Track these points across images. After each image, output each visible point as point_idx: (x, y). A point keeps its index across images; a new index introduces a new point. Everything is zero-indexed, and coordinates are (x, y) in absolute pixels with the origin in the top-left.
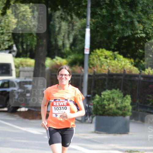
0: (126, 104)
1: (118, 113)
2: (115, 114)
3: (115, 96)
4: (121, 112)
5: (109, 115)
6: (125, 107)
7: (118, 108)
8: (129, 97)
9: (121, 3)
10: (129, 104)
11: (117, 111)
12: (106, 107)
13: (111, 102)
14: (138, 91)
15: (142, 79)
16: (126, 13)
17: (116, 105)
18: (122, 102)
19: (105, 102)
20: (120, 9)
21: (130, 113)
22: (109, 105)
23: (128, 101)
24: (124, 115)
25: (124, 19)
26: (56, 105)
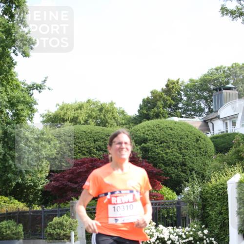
0: (19, 230)
2: (11, 239)
3: (10, 224)
4: (16, 237)
5: (6, 239)
6: (19, 232)
7: (13, 234)
8: (21, 225)
9: (11, 158)
10: (22, 230)
11: (13, 236)
12: (4, 233)
13: (7, 229)
17: (11, 231)
18: (16, 229)
19: (3, 230)
20: (11, 162)
21: (23, 237)
22: (6, 231)
23: (20, 228)
24: (18, 239)
25: (14, 169)
26: (115, 203)
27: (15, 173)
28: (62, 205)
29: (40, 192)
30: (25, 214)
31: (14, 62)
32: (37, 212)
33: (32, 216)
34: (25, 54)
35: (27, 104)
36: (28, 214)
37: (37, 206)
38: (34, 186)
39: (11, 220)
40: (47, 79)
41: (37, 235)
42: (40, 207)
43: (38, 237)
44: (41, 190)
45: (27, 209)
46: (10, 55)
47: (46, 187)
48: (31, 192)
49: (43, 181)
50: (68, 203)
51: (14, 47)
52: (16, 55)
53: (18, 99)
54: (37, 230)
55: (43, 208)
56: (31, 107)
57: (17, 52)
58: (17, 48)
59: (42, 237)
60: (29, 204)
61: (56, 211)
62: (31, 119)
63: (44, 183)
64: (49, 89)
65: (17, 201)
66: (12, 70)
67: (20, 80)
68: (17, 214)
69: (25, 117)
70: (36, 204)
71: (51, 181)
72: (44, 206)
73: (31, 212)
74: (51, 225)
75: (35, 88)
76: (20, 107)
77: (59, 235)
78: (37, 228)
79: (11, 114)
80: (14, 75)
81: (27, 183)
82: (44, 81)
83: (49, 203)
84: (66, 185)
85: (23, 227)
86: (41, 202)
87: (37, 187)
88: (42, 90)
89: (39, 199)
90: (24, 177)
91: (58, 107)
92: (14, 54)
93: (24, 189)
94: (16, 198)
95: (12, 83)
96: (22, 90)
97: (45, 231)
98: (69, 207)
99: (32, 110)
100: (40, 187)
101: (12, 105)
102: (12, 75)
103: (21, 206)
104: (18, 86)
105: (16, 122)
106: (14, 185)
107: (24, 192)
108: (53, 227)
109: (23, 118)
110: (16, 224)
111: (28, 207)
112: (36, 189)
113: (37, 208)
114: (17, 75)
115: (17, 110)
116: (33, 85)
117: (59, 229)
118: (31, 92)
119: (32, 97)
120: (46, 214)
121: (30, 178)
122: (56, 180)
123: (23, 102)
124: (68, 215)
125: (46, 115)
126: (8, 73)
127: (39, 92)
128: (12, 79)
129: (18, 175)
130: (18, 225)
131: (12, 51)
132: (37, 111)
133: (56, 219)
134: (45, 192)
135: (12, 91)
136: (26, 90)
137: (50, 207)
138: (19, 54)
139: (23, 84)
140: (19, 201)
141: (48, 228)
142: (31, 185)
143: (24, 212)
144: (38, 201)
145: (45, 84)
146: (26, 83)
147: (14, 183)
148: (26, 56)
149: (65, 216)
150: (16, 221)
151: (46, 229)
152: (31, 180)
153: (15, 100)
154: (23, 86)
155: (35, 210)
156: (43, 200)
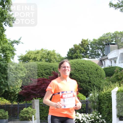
0: (6, 114)
1: (3, 118)
3: (2, 111)
4: (4, 118)
6: (6, 115)
7: (3, 116)
8: (7, 112)
9: (3, 78)
10: (7, 114)
14: (11, 111)
15: (13, 106)
16: (5, 81)
17: (2, 115)
18: (4, 114)
20: (2, 80)
21: (8, 118)
23: (7, 113)
24: (5, 119)
25: (4, 84)
26: (65, 97)
27: (4, 85)
28: (28, 102)
29: (17, 95)
30: (9, 106)
31: (5, 29)
32: (15, 105)
33: (13, 107)
34: (10, 25)
35: (11, 50)
36: (11, 106)
37: (15, 102)
38: (14, 92)
39: (2, 109)
40: (21, 38)
41: (15, 117)
42: (17, 103)
43: (16, 118)
44: (18, 94)
45: (10, 104)
46: (2, 26)
47: (20, 93)
48: (12, 95)
49: (18, 90)
50: (31, 101)
51: (5, 22)
52: (6, 26)
53: (7, 48)
54: (15, 115)
55: (18, 103)
56: (13, 52)
57: (6, 24)
58: (6, 22)
59: (18, 118)
60: (11, 101)
61: (25, 105)
62: (13, 58)
63: (19, 91)
64: (22, 43)
65: (5, 100)
66: (4, 34)
67: (7, 39)
68: (5, 106)
69: (10, 57)
70: (15, 101)
71: (22, 90)
72: (19, 102)
73: (13, 105)
74: (22, 112)
75: (15, 42)
76: (7, 52)
77: (26, 117)
78: (15, 113)
79: (3, 55)
80: (5, 36)
81: (10, 90)
82: (20, 39)
83: (22, 101)
84: (30, 92)
85: (8, 113)
86: (18, 100)
87: (15, 92)
88: (18, 44)
89: (16, 99)
90: (9, 87)
91: (27, 52)
92: (5, 25)
93: (9, 94)
94: (5, 98)
95: (3, 40)
96: (9, 44)
97: (19, 115)
98: (32, 103)
99: (14, 54)
100: (17, 93)
101: (3, 51)
102: (3, 36)
103: (7, 102)
104: (6, 41)
105: (5, 59)
106: (4, 92)
107: (9, 95)
108: (23, 113)
109: (9, 58)
110: (4, 111)
111: (11, 102)
112: (15, 94)
113: (15, 103)
114: (6, 36)
115: (6, 53)
116: (14, 41)
117: (26, 114)
118: (13, 44)
119: (13, 47)
120: (20, 106)
121: (12, 88)
122: (25, 89)
123: (9, 50)
124: (31, 107)
125: (20, 56)
126: (2, 35)
127: (17, 44)
128: (3, 38)
129: (6, 87)
130: (5, 111)
131: (4, 24)
132: (16, 54)
133: (25, 109)
134: (19, 95)
135: (4, 44)
136: (10, 43)
137: (22, 103)
138: (7, 25)
139: (9, 40)
140: (6, 99)
141: (21, 113)
142: (12, 92)
143: (9, 105)
144: (16, 100)
145: (20, 41)
146: (10, 40)
147: (4, 91)
148: (11, 26)
149: (29, 107)
150: (5, 110)
151: (20, 114)
152: (13, 89)
153: (5, 49)
154: (9, 41)
155: (14, 104)
156: (19, 99)
